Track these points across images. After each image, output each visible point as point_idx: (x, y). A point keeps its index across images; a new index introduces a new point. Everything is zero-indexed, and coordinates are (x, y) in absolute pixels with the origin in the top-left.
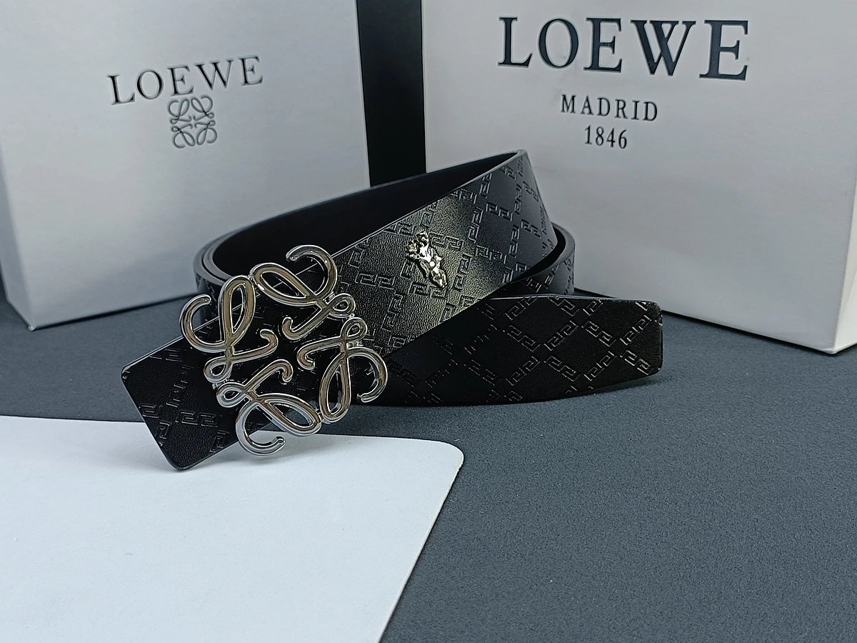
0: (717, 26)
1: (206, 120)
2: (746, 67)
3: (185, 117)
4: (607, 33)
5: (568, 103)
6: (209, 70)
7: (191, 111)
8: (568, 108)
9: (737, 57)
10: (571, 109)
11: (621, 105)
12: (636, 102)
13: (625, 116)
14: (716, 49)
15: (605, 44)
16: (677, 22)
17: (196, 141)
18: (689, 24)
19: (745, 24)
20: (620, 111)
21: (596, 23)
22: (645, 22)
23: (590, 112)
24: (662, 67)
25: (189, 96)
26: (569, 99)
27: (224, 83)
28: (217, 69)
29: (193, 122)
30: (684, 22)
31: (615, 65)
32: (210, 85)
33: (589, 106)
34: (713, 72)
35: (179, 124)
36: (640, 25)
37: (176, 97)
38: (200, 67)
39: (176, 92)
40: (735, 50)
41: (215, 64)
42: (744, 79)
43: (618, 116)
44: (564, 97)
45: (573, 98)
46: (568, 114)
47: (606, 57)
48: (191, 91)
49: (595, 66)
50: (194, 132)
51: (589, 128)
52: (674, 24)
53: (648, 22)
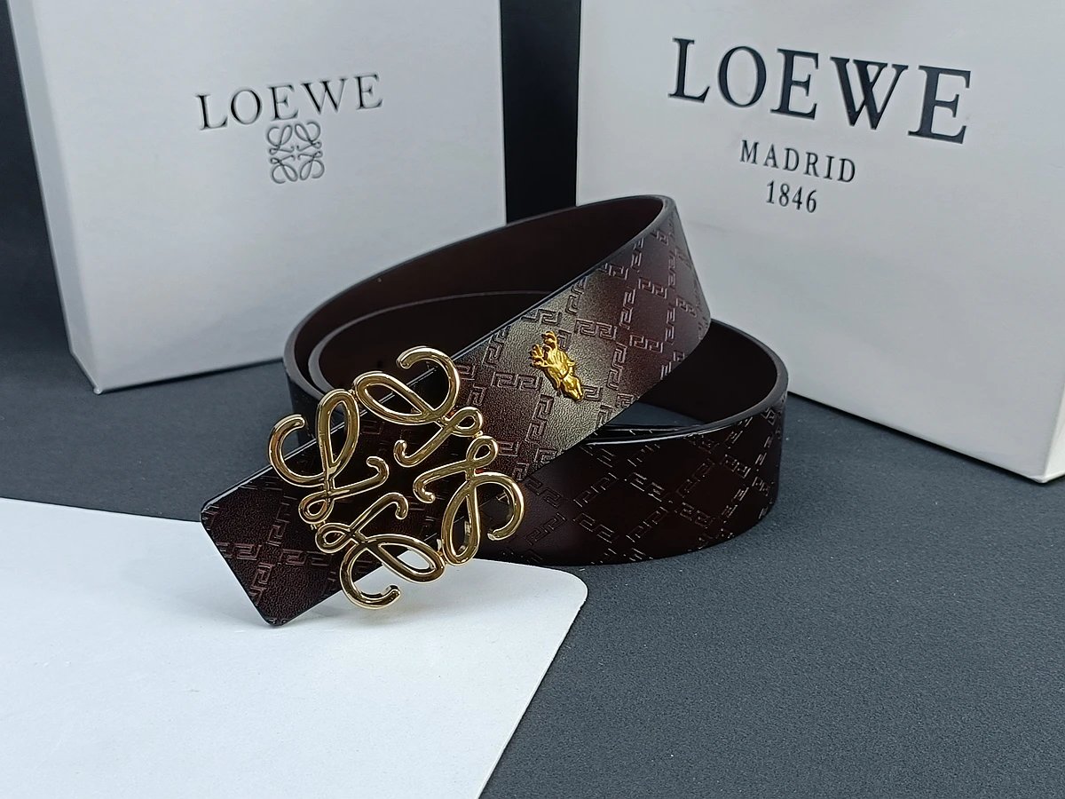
0: (933, 74)
1: (312, 150)
2: (964, 128)
3: (287, 146)
4: (801, 68)
5: (749, 151)
6: (318, 90)
7: (294, 140)
8: (749, 156)
9: (955, 115)
11: (813, 159)
12: (831, 158)
13: (816, 174)
14: (930, 103)
15: (798, 83)
16: (886, 65)
17: (298, 176)
18: (900, 69)
19: (967, 74)
20: (811, 166)
21: (789, 56)
22: (848, 60)
23: (775, 165)
24: (864, 117)
25: (292, 122)
26: (750, 146)
27: (336, 106)
28: (327, 89)
29: (296, 152)
30: (894, 66)
31: (808, 110)
32: (319, 108)
33: (774, 158)
34: (925, 130)
35: (279, 154)
36: (841, 64)
37: (277, 122)
38: (307, 86)
39: (277, 116)
41: (325, 83)
42: (961, 142)
43: (807, 172)
44: (745, 142)
45: (756, 144)
46: (748, 164)
47: (798, 99)
48: (295, 115)
49: (784, 108)
50: (297, 164)
51: (772, 184)
52: (882, 66)
53: (851, 61)
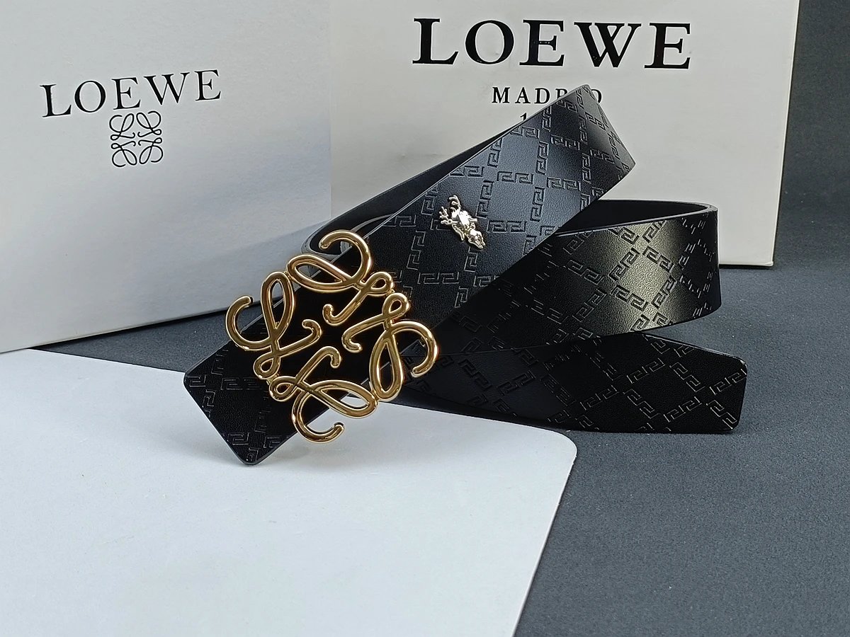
10: (503, 100)
40: (679, 46)
